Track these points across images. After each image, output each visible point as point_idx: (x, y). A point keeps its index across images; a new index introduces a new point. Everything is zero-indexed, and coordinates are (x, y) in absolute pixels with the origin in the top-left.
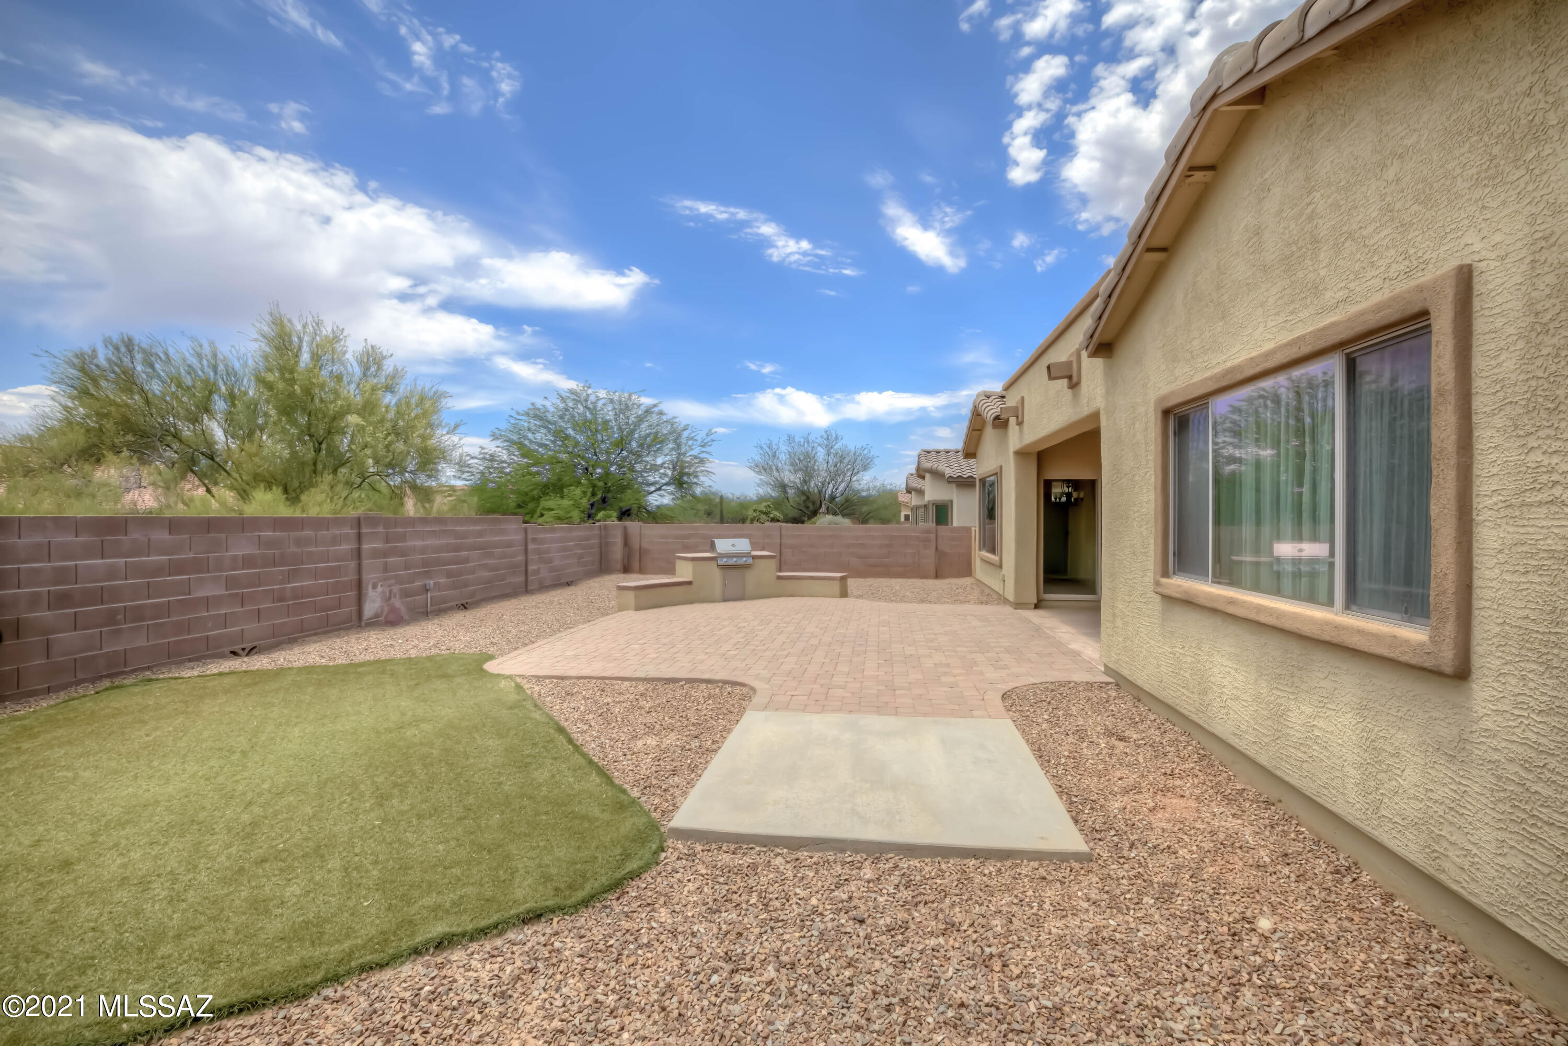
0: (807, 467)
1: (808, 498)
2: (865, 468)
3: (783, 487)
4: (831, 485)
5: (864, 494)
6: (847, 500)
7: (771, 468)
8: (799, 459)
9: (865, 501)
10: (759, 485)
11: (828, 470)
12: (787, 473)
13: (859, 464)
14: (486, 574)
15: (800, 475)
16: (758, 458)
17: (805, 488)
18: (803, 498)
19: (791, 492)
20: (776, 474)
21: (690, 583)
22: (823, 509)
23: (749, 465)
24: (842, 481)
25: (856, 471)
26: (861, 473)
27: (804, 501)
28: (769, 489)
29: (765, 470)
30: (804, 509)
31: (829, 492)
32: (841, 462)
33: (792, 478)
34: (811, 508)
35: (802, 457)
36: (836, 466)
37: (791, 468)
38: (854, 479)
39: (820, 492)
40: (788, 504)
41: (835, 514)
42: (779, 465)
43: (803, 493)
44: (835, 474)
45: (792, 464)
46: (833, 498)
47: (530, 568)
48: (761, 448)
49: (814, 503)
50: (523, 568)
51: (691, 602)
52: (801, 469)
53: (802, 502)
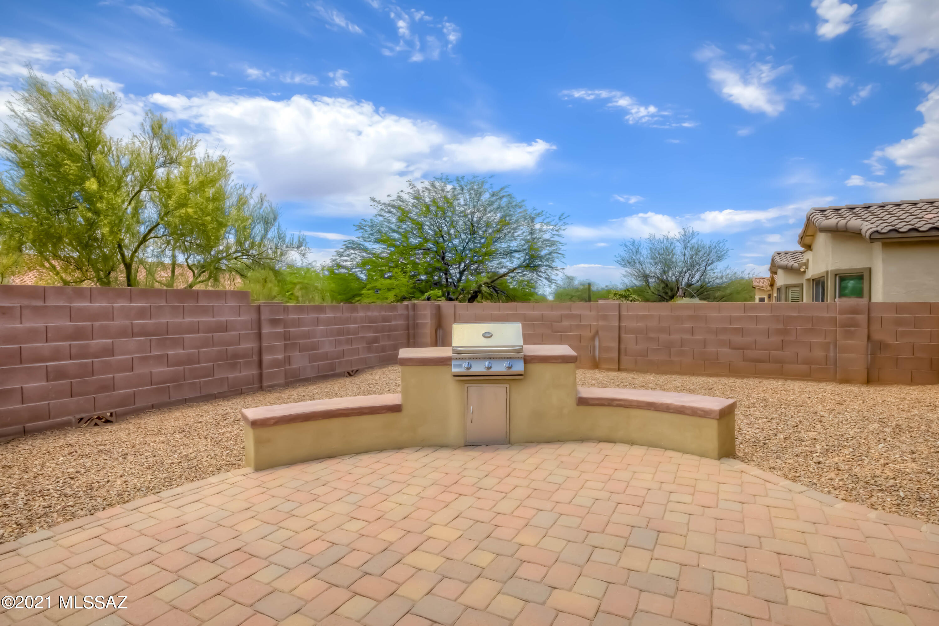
0: (666, 260)
1: (667, 285)
2: (720, 258)
3: (646, 277)
4: (687, 274)
5: (718, 281)
6: (702, 287)
7: (635, 262)
8: (659, 254)
9: (718, 288)
10: (624, 276)
11: (685, 262)
12: (649, 265)
13: (713, 256)
14: (160, 370)
15: (659, 266)
16: (624, 254)
17: (665, 277)
18: (662, 285)
19: (652, 280)
20: (638, 266)
21: (396, 409)
22: (680, 292)
23: (616, 259)
24: (698, 271)
25: (710, 262)
26: (715, 264)
27: (663, 288)
28: (633, 279)
29: (629, 263)
30: (663, 295)
31: (685, 281)
32: (697, 254)
33: (653, 269)
34: (670, 294)
35: (661, 252)
36: (692, 258)
37: (652, 261)
38: (708, 268)
39: (677, 281)
40: (649, 291)
41: (692, 297)
42: (642, 259)
43: (663, 281)
44: (691, 267)
45: (653, 258)
46: (689, 285)
47: (267, 358)
48: (626, 246)
49: (672, 290)
50: (255, 358)
51: (399, 447)
52: (660, 262)
53: (661, 289)
